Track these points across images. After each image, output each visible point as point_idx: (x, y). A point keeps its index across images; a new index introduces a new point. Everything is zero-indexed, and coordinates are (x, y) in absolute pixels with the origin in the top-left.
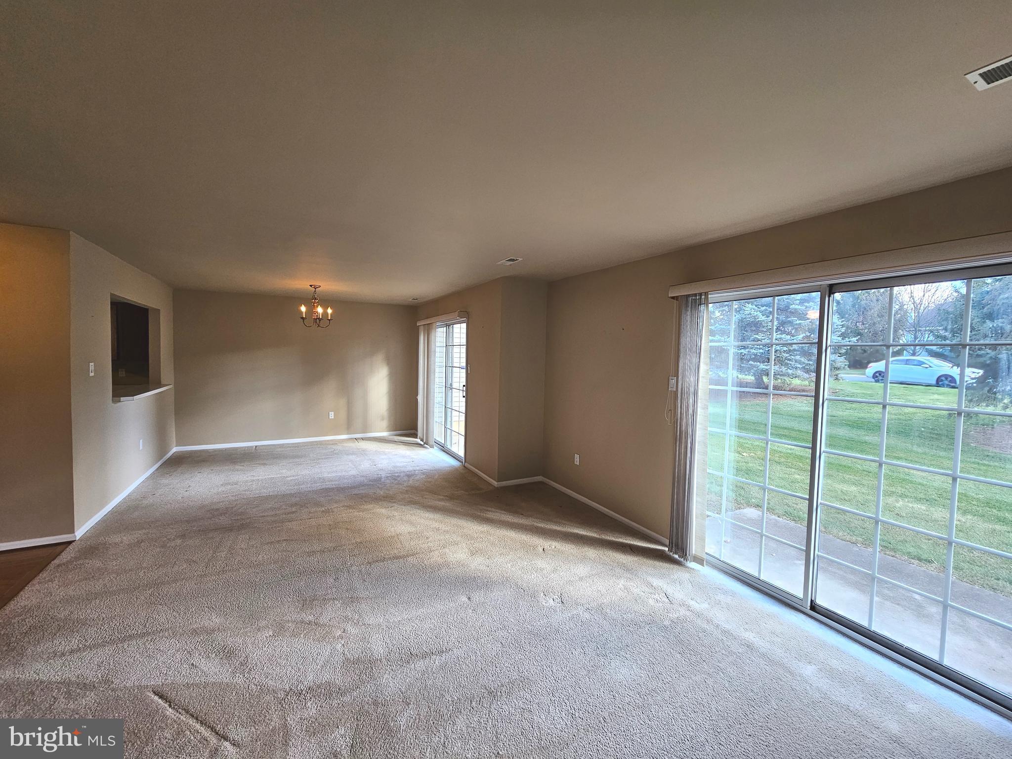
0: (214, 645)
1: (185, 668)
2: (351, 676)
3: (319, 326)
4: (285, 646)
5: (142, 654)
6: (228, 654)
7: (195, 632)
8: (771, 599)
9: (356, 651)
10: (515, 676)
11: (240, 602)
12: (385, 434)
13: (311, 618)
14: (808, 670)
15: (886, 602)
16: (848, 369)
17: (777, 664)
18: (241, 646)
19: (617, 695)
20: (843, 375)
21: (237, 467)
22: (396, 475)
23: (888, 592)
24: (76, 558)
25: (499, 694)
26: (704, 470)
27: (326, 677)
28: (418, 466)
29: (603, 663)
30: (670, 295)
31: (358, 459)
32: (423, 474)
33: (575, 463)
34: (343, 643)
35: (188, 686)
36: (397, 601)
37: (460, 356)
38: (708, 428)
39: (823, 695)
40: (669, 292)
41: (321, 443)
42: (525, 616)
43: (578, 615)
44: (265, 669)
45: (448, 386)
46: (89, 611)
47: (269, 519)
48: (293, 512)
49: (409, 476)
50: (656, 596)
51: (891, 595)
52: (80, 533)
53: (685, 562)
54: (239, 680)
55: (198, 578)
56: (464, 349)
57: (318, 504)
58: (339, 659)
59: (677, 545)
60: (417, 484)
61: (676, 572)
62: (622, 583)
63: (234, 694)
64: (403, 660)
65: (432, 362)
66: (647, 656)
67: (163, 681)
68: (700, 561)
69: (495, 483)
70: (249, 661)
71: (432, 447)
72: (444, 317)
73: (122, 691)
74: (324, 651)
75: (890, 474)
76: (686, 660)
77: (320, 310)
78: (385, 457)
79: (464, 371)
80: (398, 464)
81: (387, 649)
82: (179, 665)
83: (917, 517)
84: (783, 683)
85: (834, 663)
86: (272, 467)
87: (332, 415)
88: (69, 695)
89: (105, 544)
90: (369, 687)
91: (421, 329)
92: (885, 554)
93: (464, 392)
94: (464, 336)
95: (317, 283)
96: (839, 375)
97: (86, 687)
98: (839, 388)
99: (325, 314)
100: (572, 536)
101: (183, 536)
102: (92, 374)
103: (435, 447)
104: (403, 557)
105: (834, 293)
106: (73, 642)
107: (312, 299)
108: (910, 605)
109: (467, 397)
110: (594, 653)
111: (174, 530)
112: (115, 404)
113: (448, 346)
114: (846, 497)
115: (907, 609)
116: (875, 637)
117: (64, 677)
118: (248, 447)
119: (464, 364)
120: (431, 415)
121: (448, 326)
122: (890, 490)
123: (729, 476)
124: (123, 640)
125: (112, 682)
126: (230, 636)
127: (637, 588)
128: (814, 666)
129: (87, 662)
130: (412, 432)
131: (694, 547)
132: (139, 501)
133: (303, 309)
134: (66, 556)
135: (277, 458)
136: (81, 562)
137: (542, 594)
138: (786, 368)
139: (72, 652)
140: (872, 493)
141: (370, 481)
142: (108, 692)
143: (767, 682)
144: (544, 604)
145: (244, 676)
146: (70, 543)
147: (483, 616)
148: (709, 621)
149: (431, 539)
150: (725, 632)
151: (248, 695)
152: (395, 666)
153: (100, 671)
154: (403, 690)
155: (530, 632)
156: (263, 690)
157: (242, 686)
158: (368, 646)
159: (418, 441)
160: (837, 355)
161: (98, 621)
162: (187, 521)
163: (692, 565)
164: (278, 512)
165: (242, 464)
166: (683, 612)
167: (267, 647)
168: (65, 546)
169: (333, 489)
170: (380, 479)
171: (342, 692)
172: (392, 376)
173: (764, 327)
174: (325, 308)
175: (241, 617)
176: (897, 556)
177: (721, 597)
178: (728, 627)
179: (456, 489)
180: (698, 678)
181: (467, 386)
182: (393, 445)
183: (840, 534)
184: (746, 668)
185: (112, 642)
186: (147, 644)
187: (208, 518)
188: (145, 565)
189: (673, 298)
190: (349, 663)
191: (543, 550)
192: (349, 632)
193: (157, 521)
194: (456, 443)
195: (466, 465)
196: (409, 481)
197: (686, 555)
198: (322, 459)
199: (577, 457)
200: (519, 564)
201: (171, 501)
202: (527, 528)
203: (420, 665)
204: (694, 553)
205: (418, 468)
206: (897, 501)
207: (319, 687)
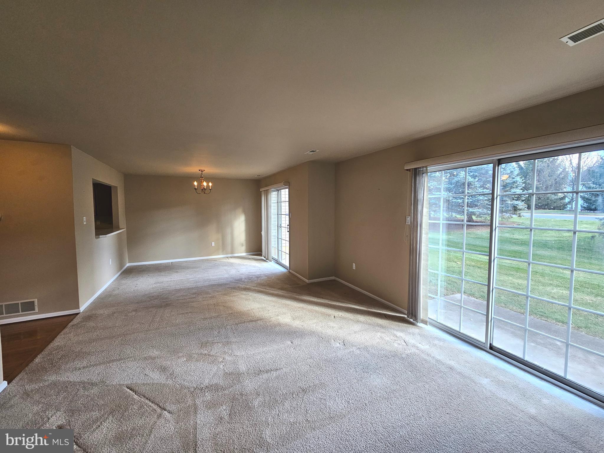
0: (156, 365)
1: (142, 376)
2: (228, 381)
3: (205, 193)
4: (193, 366)
5: (119, 369)
6: (163, 369)
7: (145, 358)
8: (466, 343)
9: (230, 368)
10: (317, 382)
11: (168, 344)
12: (244, 254)
13: (206, 352)
14: (485, 381)
15: (538, 346)
16: (527, 210)
17: (467, 377)
18: (170, 366)
19: (373, 393)
20: (523, 214)
21: (162, 274)
22: (251, 277)
23: (540, 341)
24: (81, 322)
25: (308, 391)
26: (427, 270)
27: (215, 381)
28: (263, 272)
29: (366, 376)
30: (405, 168)
31: (229, 269)
32: (266, 276)
33: (353, 268)
34: (223, 364)
35: (144, 384)
36: (252, 344)
37: (285, 208)
38: (429, 245)
39: (492, 394)
40: (405, 167)
41: (207, 260)
42: (323, 351)
43: (353, 351)
44: (183, 377)
45: (279, 225)
46: (91, 348)
47: (181, 301)
48: (194, 298)
49: (258, 278)
50: (399, 342)
51: (542, 342)
52: (82, 308)
53: (417, 323)
54: (170, 382)
55: (145, 332)
56: (287, 204)
57: (207, 293)
58: (221, 373)
59: (412, 314)
60: (262, 282)
61: (411, 329)
62: (379, 334)
63: (168, 389)
64: (256, 373)
65: (269, 213)
66: (392, 373)
67: (131, 382)
68: (425, 322)
69: (307, 281)
70: (175, 373)
71: (271, 261)
72: (275, 186)
73: (111, 386)
74: (214, 368)
75: (550, 273)
76: (414, 375)
77: (205, 184)
78: (244, 267)
79: (288, 217)
80: (251, 271)
81: (247, 368)
82: (139, 374)
83: (564, 298)
84: (469, 388)
85: (501, 378)
86: (181, 273)
87: (213, 244)
88: (84, 388)
89: (96, 314)
90: (238, 387)
91: (263, 193)
92: (541, 319)
93: (288, 229)
94: (287, 196)
95: (202, 169)
96: (521, 214)
97: (93, 384)
98: (521, 222)
99: (208, 186)
100: (351, 309)
101: (136, 311)
102: (85, 223)
103: (272, 261)
104: (255, 321)
105: (501, 164)
106: (84, 363)
107: (200, 178)
108: (553, 348)
109: (289, 232)
110: (361, 371)
111: (131, 307)
112: (97, 239)
113: (279, 202)
114: (520, 287)
115: (551, 350)
116: (527, 364)
117: (81, 379)
118: (167, 263)
119: (288, 213)
120: (269, 242)
121: (278, 190)
122: (549, 283)
123: (441, 273)
124: (109, 362)
125: (106, 382)
126: (164, 361)
127: (387, 337)
128: (488, 379)
129: (92, 372)
130: (260, 253)
131: (422, 315)
132: (111, 292)
133: (196, 183)
134: (76, 321)
135: (184, 268)
136: (84, 323)
137: (333, 340)
138: (487, 210)
139: (84, 368)
140: (537, 284)
141: (236, 280)
142: (104, 387)
143: (460, 387)
144: (334, 346)
145: (172, 380)
146: (77, 314)
147: (300, 352)
148: (428, 355)
149: (270, 311)
150: (437, 361)
151: (175, 389)
152: (251, 376)
153: (99, 377)
154: (256, 388)
155: (325, 360)
156: (182, 387)
157: (172, 385)
158: (237, 366)
159: (263, 258)
160: (520, 201)
161: (96, 353)
162: (137, 303)
163: (420, 325)
164: (185, 297)
165: (165, 272)
166: (413, 350)
167: (183, 366)
168: (74, 316)
169: (216, 285)
170: (242, 279)
171: (223, 389)
172: (247, 221)
173: (472, 185)
174: (208, 183)
175: (169, 351)
176: (549, 320)
177: (436, 342)
178: (439, 358)
179: (284, 285)
180: (420, 384)
181: (290, 225)
182: (249, 260)
183: (514, 308)
184: (448, 379)
185: (104, 363)
186: (121, 364)
187: (148, 301)
188: (117, 325)
189: (407, 170)
190: (227, 375)
191: (334, 317)
192: (226, 359)
193: (121, 302)
194: (284, 259)
195: (291, 271)
196: (258, 280)
197: (417, 319)
198: (209, 268)
199: (354, 264)
200: (320, 325)
201: (128, 292)
202: (325, 305)
203: (265, 376)
204: (422, 318)
205: (263, 273)
206: (553, 289)
207: (211, 386)
